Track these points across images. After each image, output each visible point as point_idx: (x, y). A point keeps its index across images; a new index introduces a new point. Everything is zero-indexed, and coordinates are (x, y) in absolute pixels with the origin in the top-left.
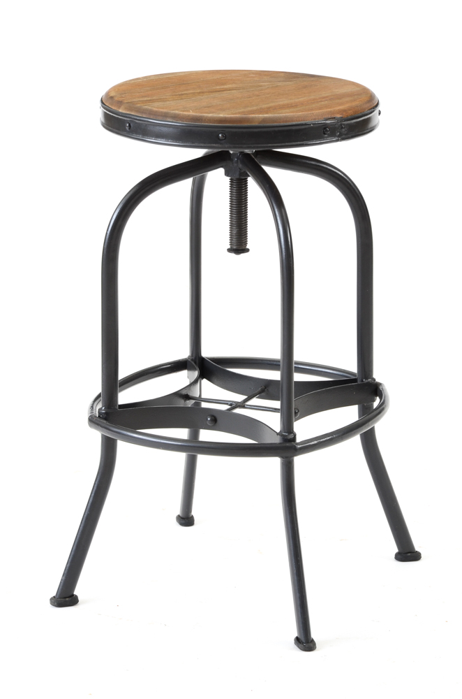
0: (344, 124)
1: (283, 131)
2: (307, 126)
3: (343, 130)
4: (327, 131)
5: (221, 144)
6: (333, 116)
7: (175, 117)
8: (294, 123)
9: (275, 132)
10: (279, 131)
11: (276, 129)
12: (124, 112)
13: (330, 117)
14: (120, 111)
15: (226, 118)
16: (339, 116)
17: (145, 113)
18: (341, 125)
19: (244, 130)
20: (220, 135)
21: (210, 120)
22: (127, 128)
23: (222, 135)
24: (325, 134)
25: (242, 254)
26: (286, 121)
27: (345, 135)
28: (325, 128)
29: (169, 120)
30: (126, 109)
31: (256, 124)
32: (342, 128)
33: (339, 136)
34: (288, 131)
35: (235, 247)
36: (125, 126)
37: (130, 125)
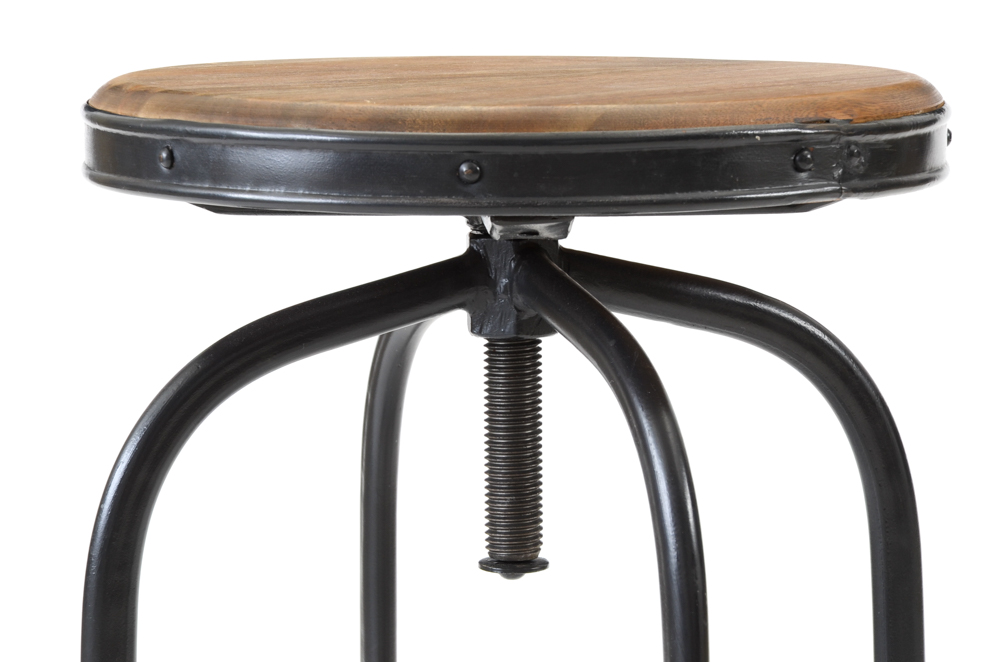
0: (856, 144)
1: (667, 154)
2: (743, 142)
3: (855, 161)
4: (804, 159)
5: (466, 195)
6: (822, 115)
7: (317, 118)
8: (702, 130)
9: (640, 155)
10: (655, 154)
11: (646, 147)
12: (154, 116)
13: (812, 116)
14: (142, 115)
15: (481, 114)
16: (839, 116)
17: (220, 113)
18: (849, 144)
19: (542, 150)
20: (464, 168)
21: (429, 122)
22: (163, 167)
23: (470, 168)
24: (799, 170)
25: (527, 576)
26: (676, 125)
27: (863, 177)
28: (799, 152)
29: (297, 126)
30: (158, 108)
31: (582, 132)
32: (851, 155)
33: (842, 179)
34: (682, 153)
35: (503, 554)
36: (156, 159)
37: (171, 156)
